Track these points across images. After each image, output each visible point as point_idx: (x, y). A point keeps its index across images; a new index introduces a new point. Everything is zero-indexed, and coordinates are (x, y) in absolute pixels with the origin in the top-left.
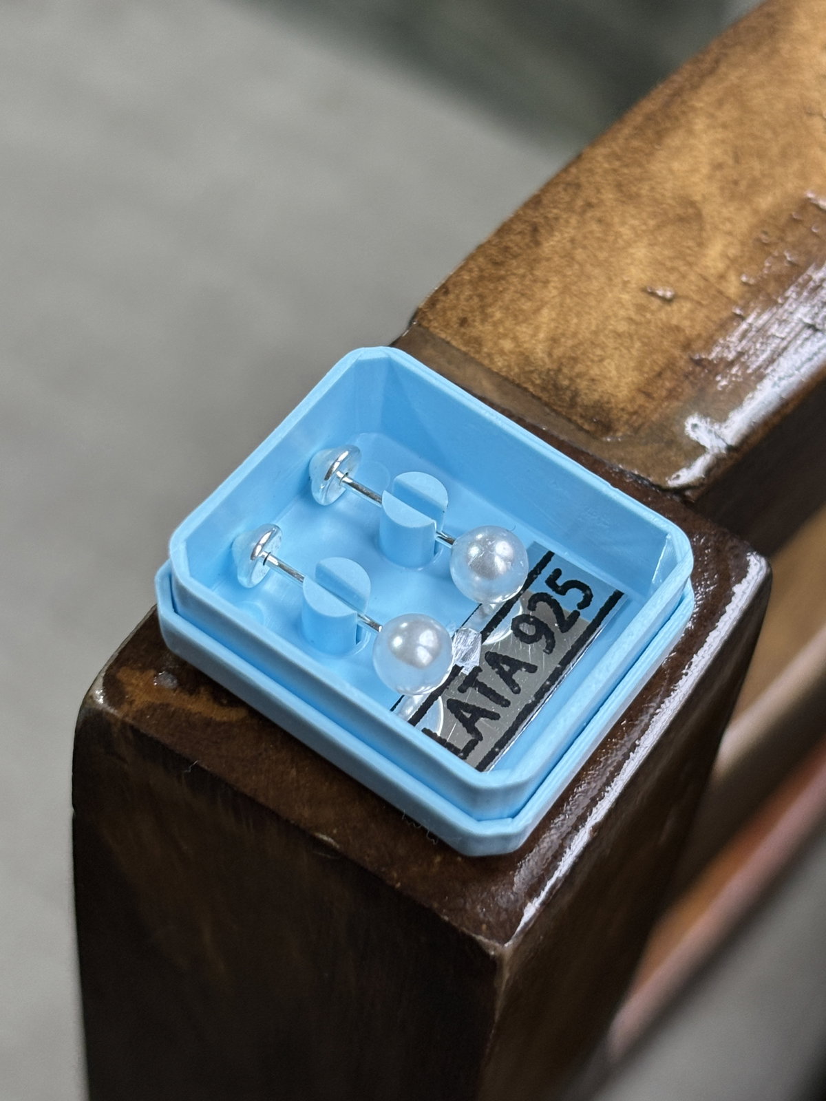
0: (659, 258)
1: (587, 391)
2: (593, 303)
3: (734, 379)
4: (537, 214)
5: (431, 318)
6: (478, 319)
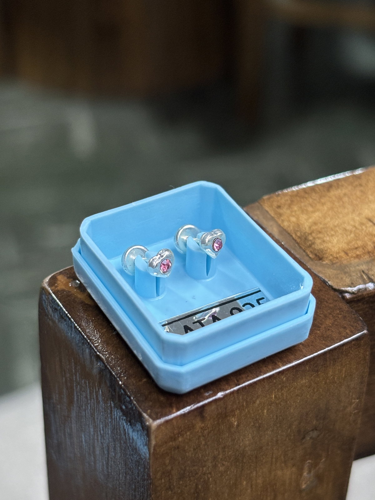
6: (286, 208)
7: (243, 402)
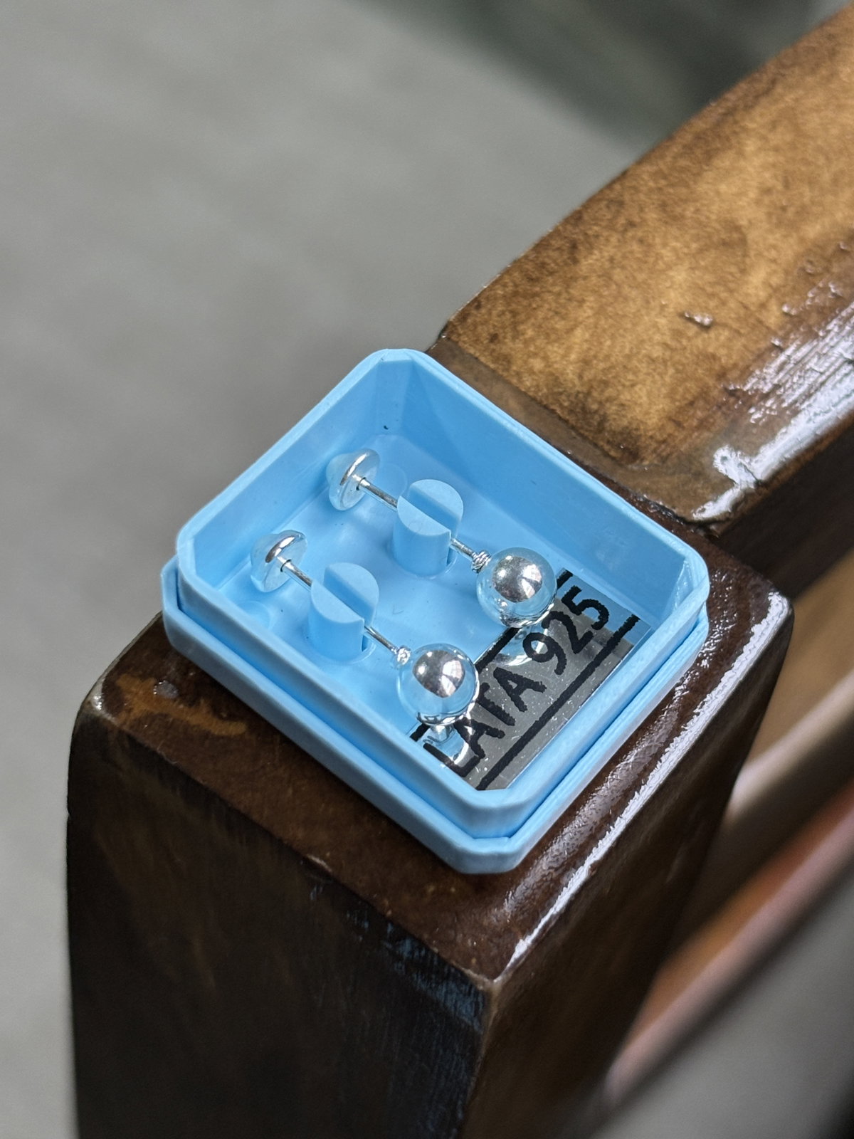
0: (700, 283)
1: (616, 417)
2: (629, 326)
3: (768, 412)
4: (577, 230)
5: (461, 331)
6: (509, 335)
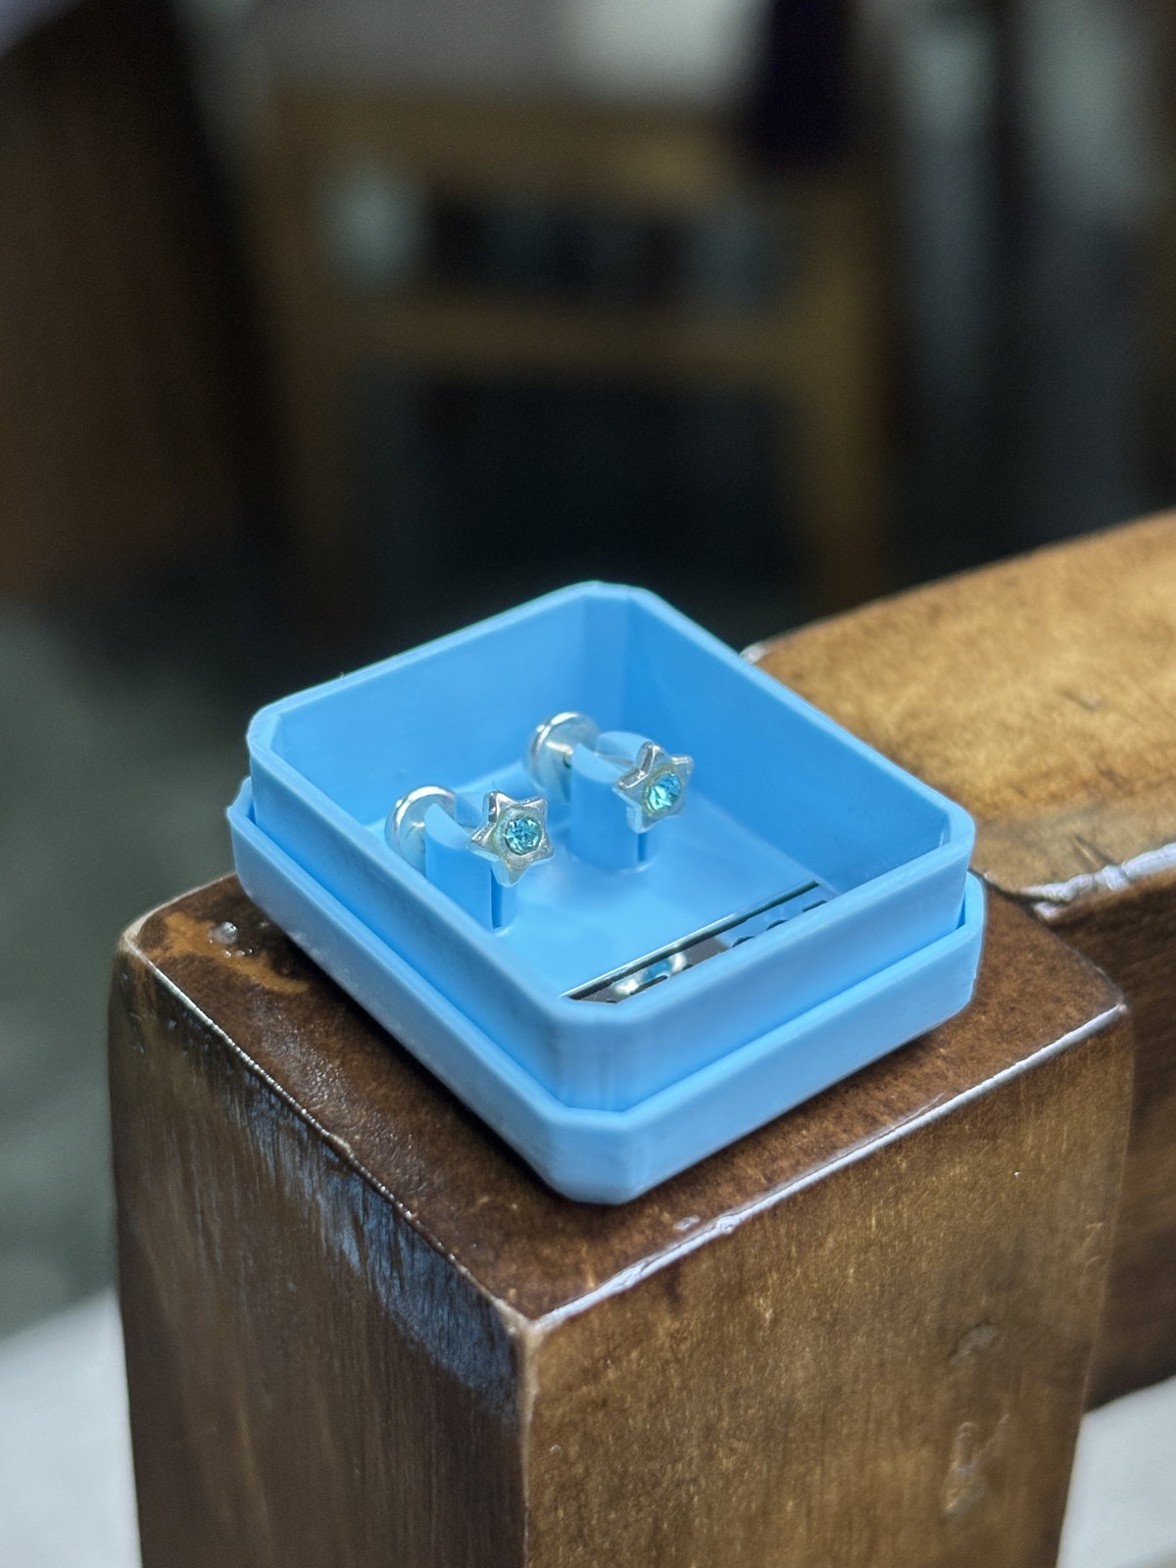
0: (1096, 666)
2: (983, 692)
7: (788, 1246)
